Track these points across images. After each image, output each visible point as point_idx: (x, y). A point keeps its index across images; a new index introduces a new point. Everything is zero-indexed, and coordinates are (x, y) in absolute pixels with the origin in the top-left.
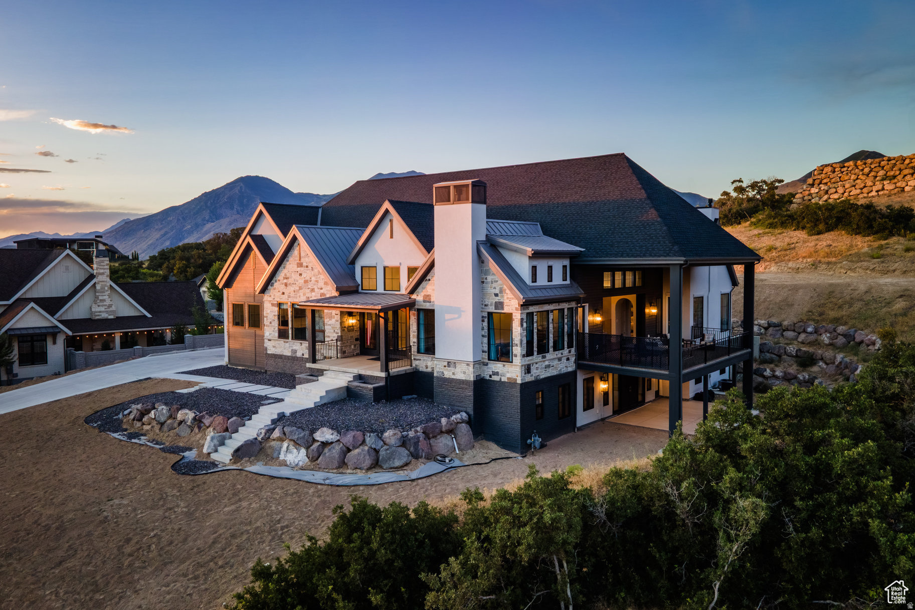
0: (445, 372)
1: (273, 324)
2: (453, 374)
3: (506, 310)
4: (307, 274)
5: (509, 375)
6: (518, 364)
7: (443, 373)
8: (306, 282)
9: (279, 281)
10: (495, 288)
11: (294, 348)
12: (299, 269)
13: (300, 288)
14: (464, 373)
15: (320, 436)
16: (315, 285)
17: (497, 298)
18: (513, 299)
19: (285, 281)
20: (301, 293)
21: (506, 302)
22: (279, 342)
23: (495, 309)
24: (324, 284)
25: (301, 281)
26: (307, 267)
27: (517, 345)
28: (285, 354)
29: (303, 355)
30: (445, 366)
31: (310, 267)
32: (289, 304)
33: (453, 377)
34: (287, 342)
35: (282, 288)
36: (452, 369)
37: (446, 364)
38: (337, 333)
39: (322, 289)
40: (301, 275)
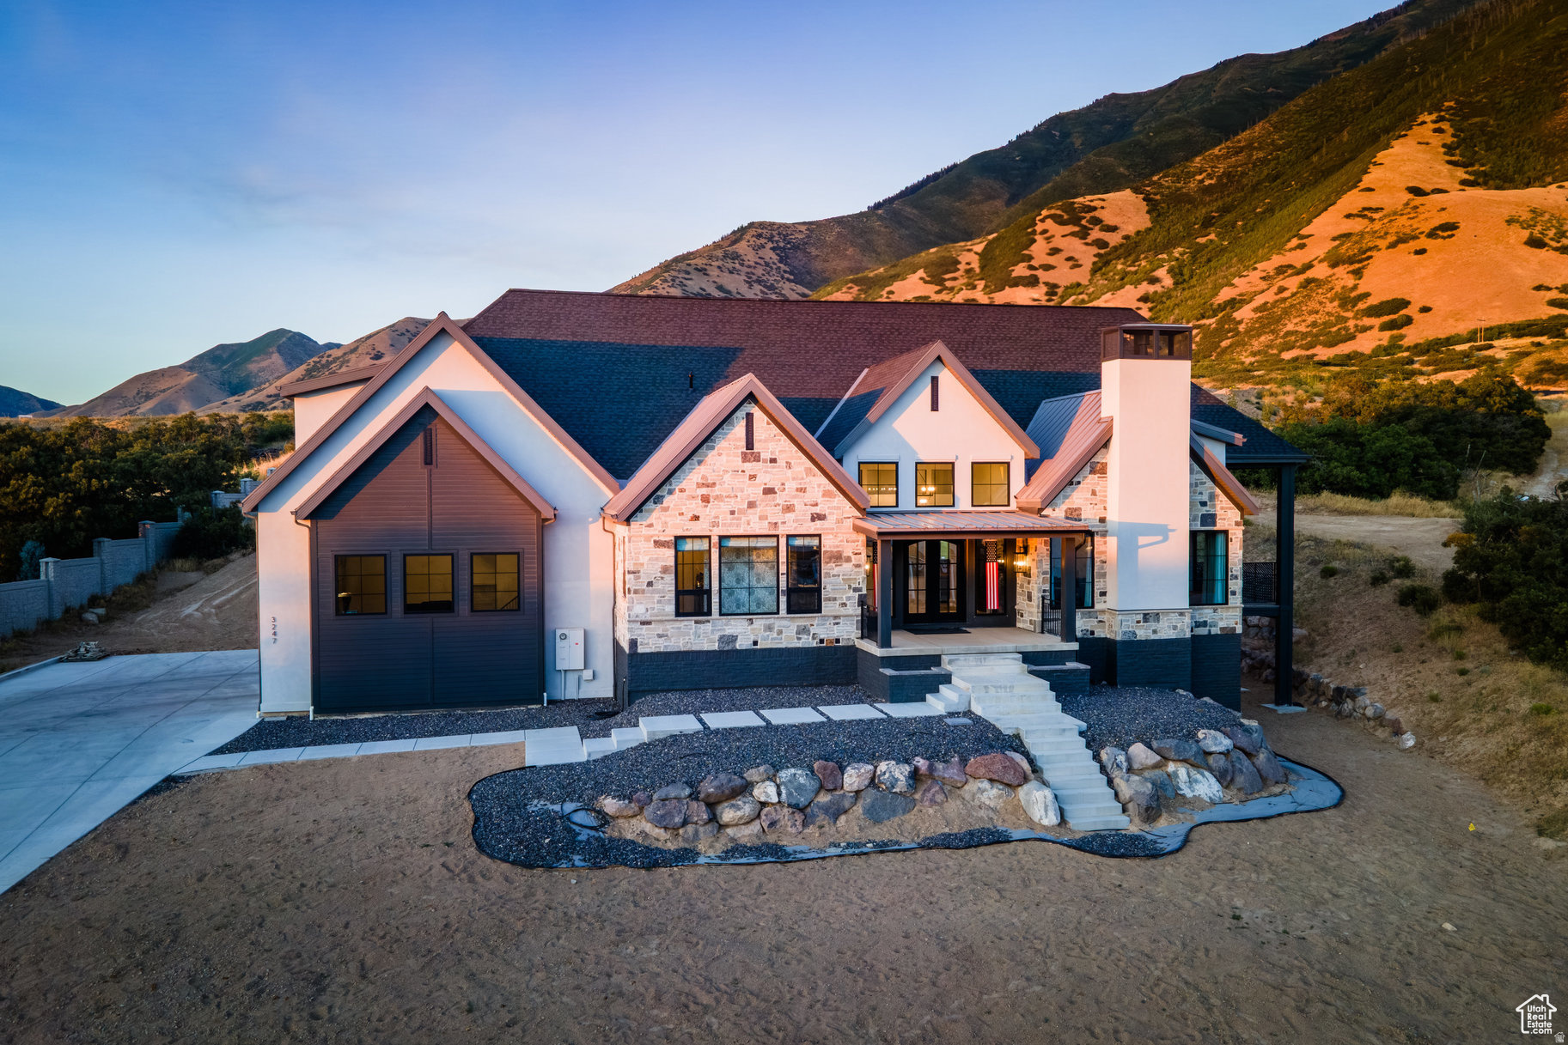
0: (1137, 632)
1: (658, 586)
2: (1155, 632)
3: (1220, 526)
4: (767, 476)
5: (1222, 624)
6: (1239, 605)
7: (1134, 633)
8: (769, 491)
9: (682, 491)
10: (1201, 493)
11: (729, 631)
12: (746, 464)
13: (751, 505)
14: (1175, 628)
15: (1215, 745)
16: (795, 497)
17: (1205, 508)
18: (1230, 508)
19: (704, 491)
20: (753, 516)
21: (1219, 512)
22: (677, 625)
23: (1202, 525)
24: (824, 495)
25: (755, 492)
26: (773, 461)
27: (1236, 577)
28: (695, 648)
29: (755, 643)
30: (1138, 622)
31: (781, 463)
32: (715, 540)
33: (1153, 637)
34: (708, 621)
35: (696, 507)
36: (1153, 625)
37: (1140, 617)
38: (855, 590)
39: (817, 505)
40: (753, 477)
